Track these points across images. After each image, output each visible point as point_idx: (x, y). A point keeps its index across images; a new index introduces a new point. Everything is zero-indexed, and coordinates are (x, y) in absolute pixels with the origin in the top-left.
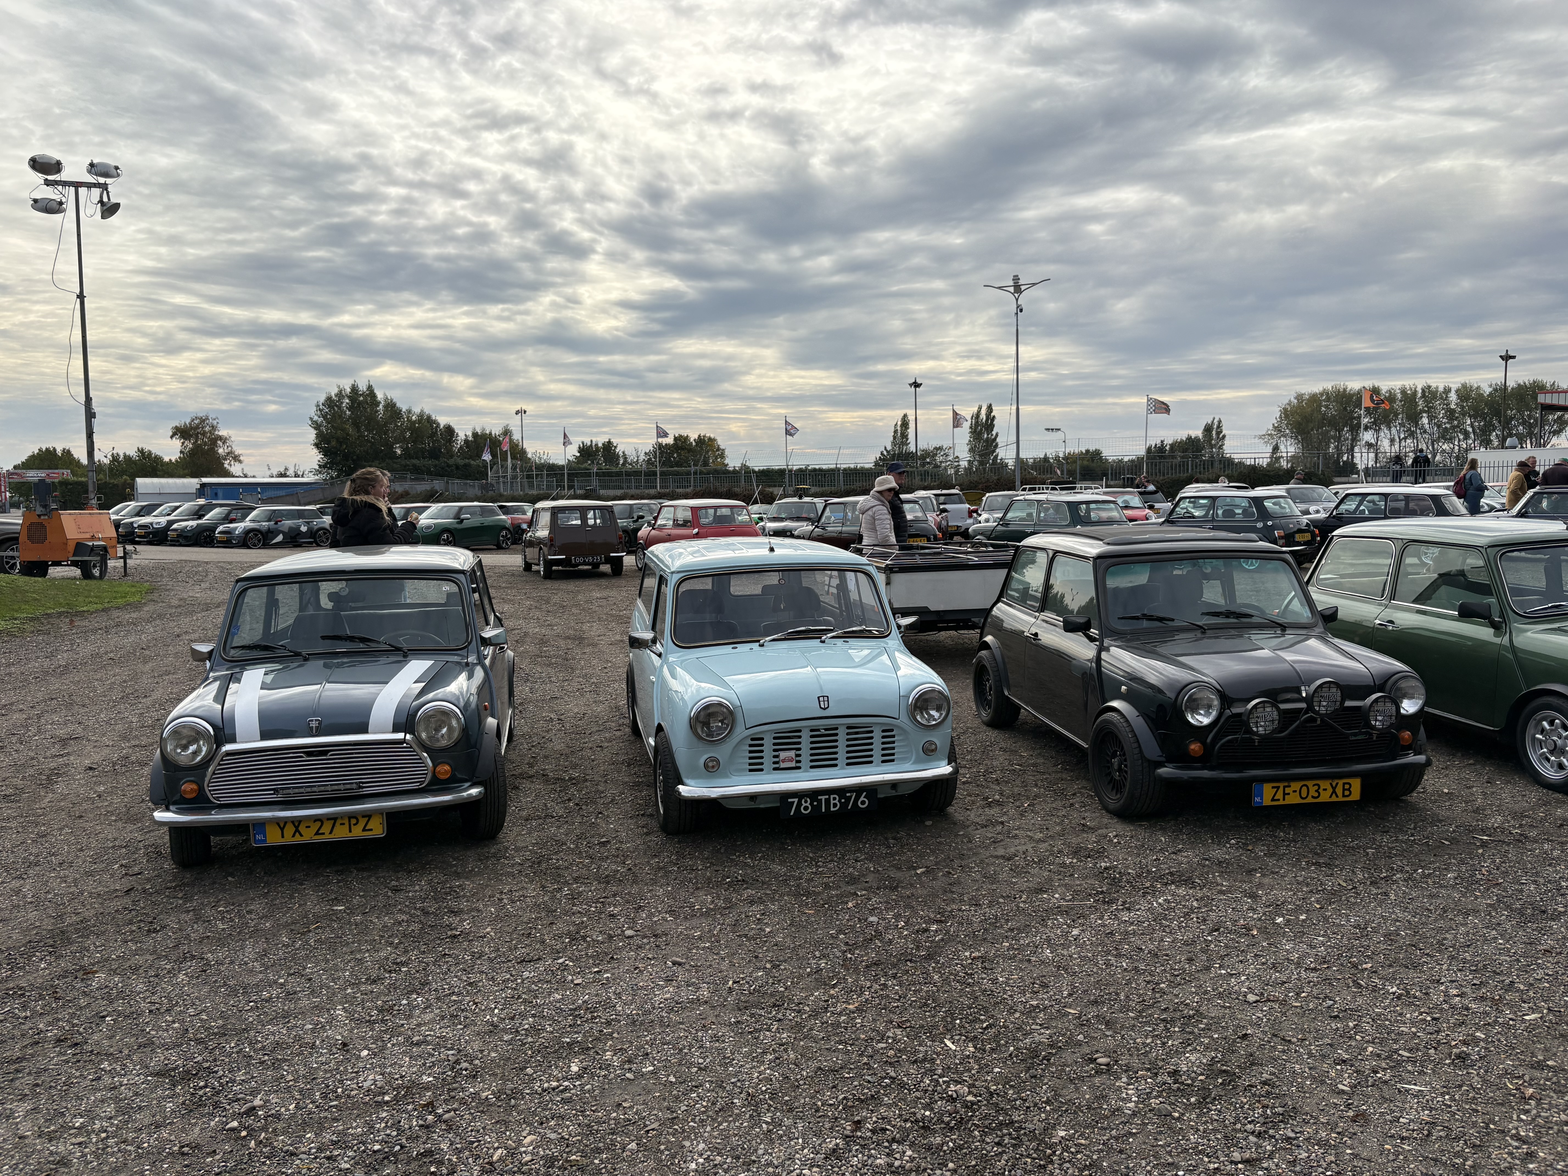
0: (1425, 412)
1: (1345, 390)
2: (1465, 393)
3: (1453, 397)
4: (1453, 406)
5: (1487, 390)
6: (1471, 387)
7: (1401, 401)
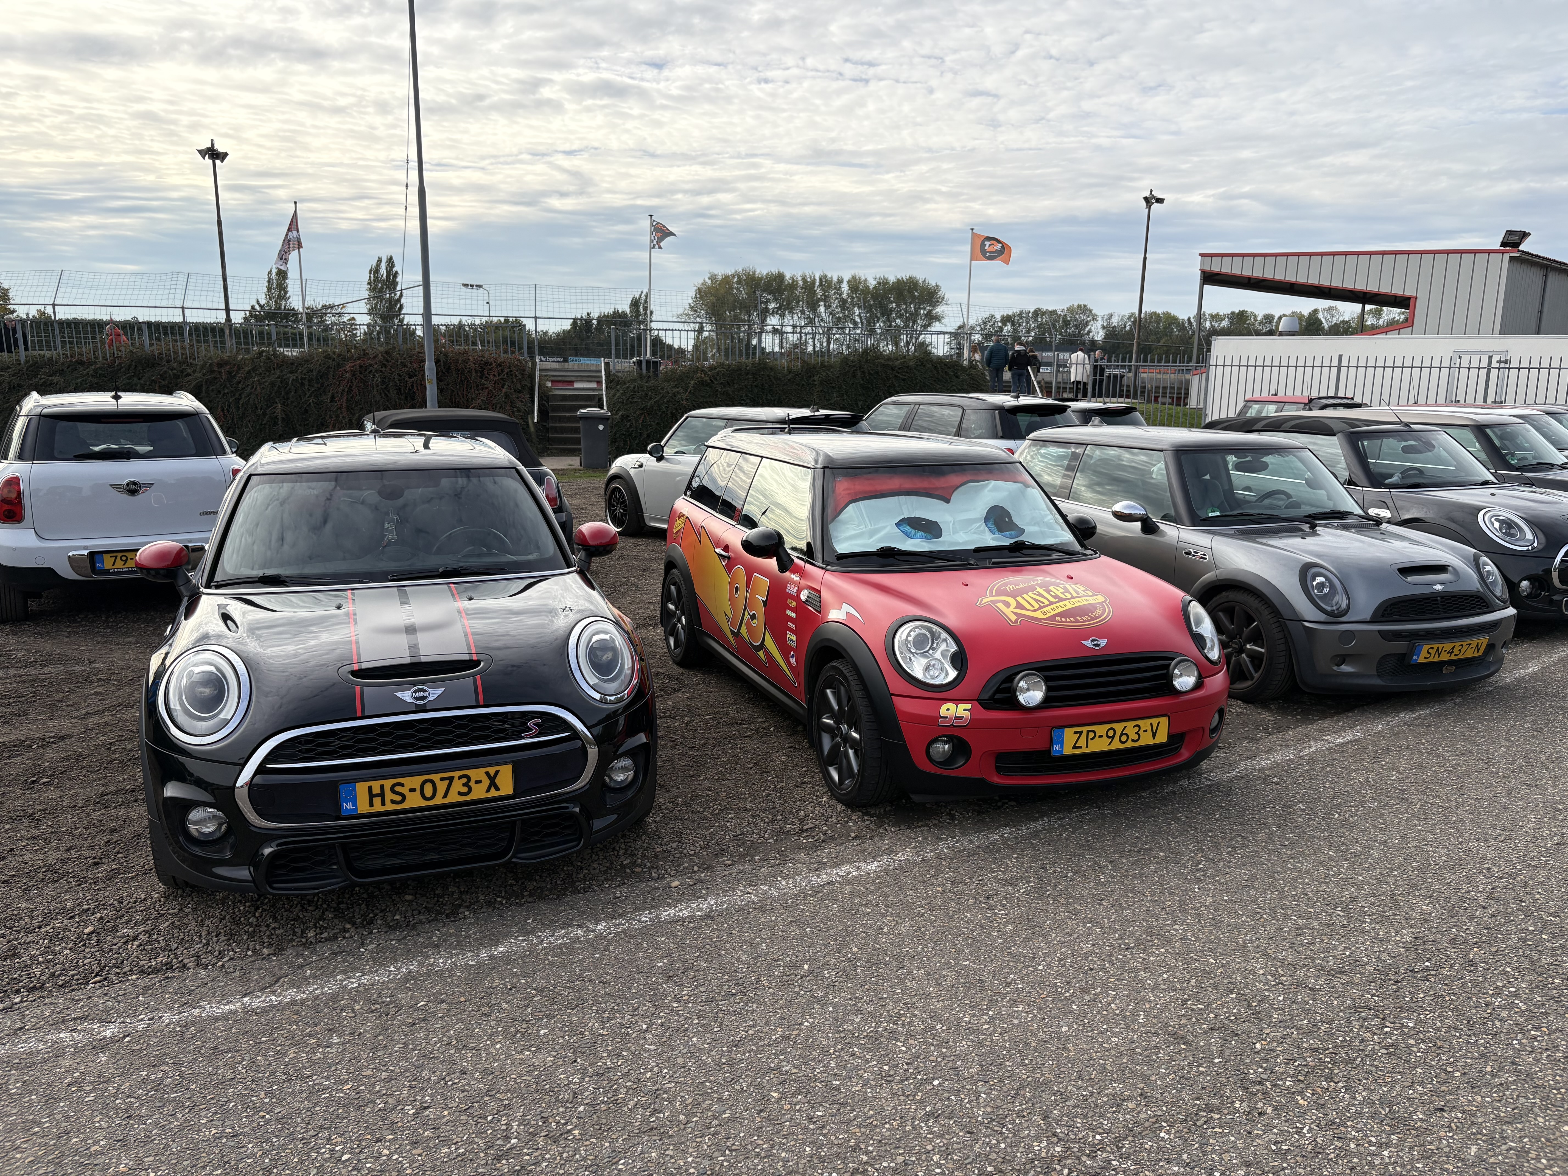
0: (822, 300)
1: (754, 273)
2: (855, 285)
3: (845, 287)
4: (845, 296)
5: (872, 283)
6: (860, 278)
7: (802, 288)
